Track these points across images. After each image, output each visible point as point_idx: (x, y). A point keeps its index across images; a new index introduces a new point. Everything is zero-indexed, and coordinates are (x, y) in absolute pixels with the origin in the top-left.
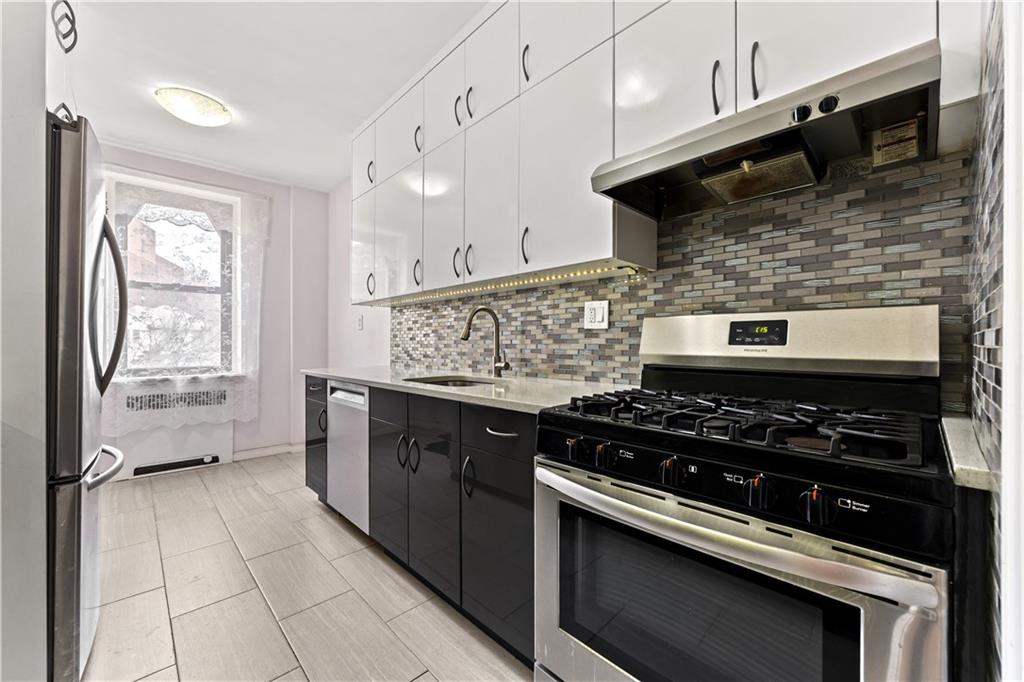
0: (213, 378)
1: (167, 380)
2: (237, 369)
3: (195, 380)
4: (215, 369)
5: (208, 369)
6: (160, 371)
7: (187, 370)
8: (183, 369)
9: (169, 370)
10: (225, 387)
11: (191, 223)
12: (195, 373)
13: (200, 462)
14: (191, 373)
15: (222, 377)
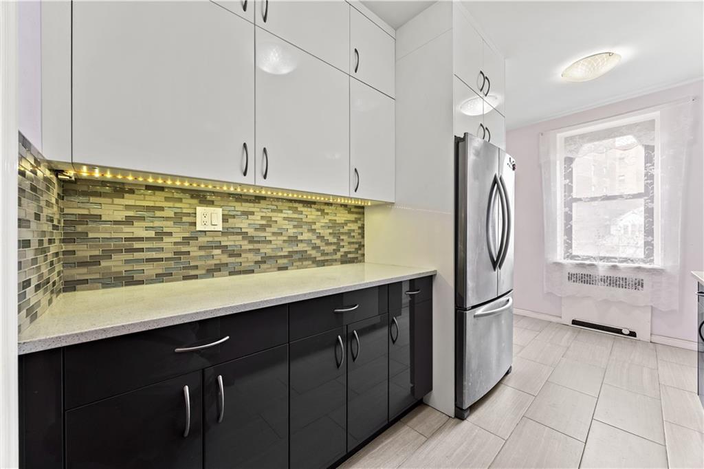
0: (630, 268)
1: (593, 265)
2: (658, 263)
3: (614, 267)
4: (632, 261)
5: (626, 260)
6: (589, 258)
7: (608, 259)
8: (604, 258)
9: (594, 258)
10: (641, 276)
11: (611, 149)
12: (616, 262)
13: (619, 331)
14: (611, 262)
15: (639, 268)
